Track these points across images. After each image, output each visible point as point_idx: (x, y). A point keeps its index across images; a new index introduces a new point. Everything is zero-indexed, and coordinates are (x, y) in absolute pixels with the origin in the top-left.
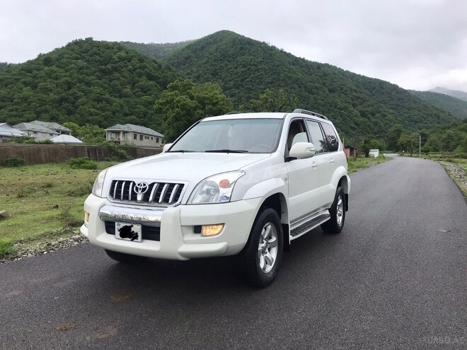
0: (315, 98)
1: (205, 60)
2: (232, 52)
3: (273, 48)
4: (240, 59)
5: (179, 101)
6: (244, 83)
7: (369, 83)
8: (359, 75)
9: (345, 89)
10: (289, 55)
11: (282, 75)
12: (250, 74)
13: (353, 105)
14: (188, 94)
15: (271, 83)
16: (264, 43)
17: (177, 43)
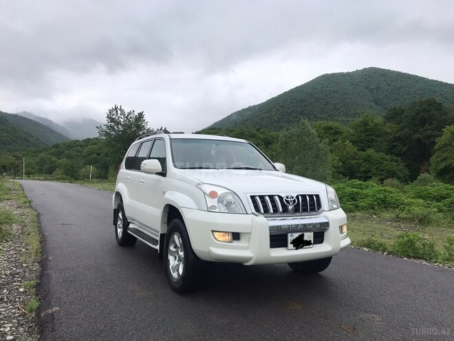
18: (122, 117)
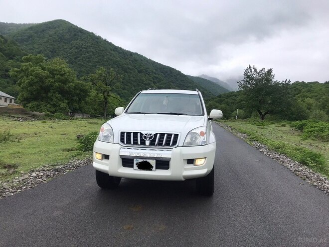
0: (129, 75)
1: (45, 40)
2: (67, 37)
3: (99, 38)
4: (74, 43)
5: (33, 71)
6: (77, 60)
7: (164, 68)
8: (157, 63)
9: (149, 71)
10: (110, 44)
11: (105, 57)
12: (82, 54)
13: (154, 83)
14: (40, 65)
15: (97, 62)
16: (92, 33)
17: (20, 24)
18: (255, 73)
